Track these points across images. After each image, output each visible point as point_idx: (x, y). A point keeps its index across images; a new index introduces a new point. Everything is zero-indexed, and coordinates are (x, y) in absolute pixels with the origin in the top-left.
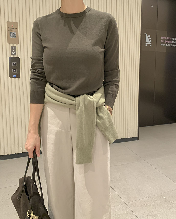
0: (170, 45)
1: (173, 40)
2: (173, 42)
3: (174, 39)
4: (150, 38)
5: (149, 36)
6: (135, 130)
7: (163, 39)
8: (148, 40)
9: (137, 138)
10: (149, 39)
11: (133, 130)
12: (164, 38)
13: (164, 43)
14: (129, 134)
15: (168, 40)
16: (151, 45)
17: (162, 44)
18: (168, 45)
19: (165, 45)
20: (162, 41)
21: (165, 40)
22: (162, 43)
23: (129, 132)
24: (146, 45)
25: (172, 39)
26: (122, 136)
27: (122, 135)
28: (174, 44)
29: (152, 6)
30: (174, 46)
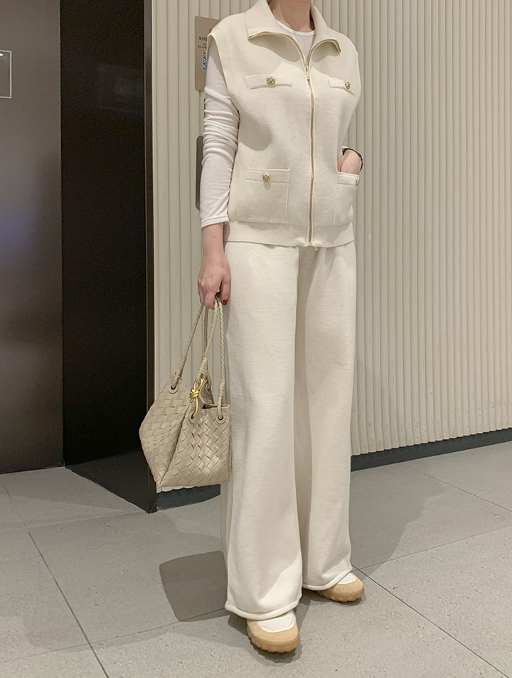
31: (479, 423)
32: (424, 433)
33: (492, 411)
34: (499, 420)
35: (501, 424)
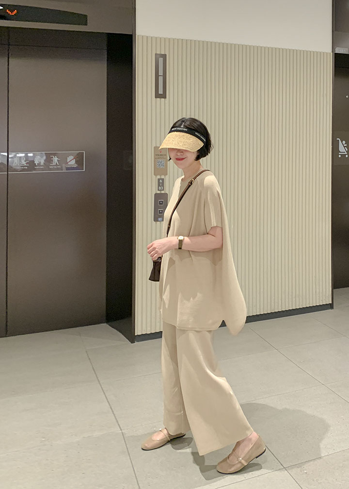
4: (346, 145)
5: (344, 142)
6: (328, 292)
9: (331, 306)
10: (344, 147)
11: (324, 293)
14: (318, 300)
16: (347, 156)
27: (308, 300)
29: (347, 97)
31: (287, 305)
32: (258, 310)
33: (294, 299)
34: (297, 304)
35: (299, 305)
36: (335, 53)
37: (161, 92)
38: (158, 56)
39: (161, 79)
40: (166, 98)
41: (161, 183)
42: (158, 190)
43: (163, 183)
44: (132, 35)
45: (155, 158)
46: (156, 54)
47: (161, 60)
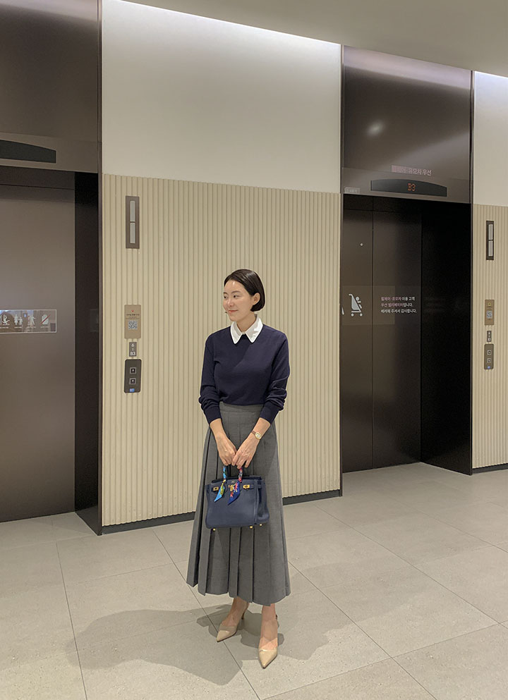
0: (399, 311)
1: (405, 302)
2: (405, 305)
3: (407, 299)
4: (360, 302)
5: (358, 298)
6: (335, 477)
7: (385, 302)
8: (355, 306)
9: (339, 493)
10: (358, 304)
11: (331, 477)
12: (386, 299)
13: (388, 308)
14: (323, 486)
15: (396, 302)
16: (361, 315)
17: (382, 311)
18: (396, 311)
19: (389, 311)
20: (383, 305)
21: (388, 302)
22: (384, 308)
23: (323, 480)
24: (352, 315)
25: (403, 298)
26: (311, 488)
27: (311, 485)
28: (407, 308)
29: (361, 245)
30: (408, 311)
36: (344, 195)
37: (133, 241)
38: (128, 199)
39: (133, 226)
40: (139, 248)
41: (133, 348)
42: (130, 356)
43: (135, 348)
44: (97, 174)
45: (126, 319)
46: (126, 197)
47: (132, 204)
